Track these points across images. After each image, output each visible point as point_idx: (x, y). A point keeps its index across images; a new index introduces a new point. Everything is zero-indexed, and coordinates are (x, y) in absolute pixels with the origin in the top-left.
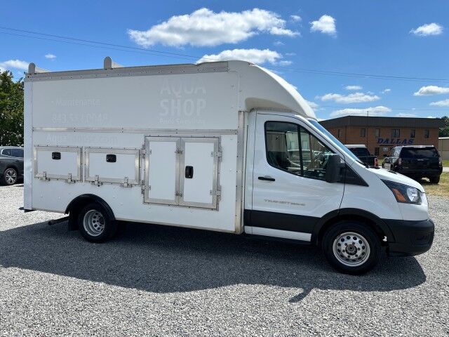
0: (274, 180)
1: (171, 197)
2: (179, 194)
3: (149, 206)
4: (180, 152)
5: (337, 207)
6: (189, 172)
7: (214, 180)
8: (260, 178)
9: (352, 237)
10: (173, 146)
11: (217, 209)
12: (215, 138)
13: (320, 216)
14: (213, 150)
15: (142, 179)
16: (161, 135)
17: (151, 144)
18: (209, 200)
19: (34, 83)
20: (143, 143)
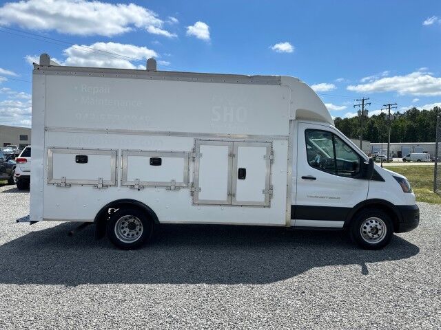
0: (315, 179)
1: (223, 197)
2: (231, 194)
3: (199, 207)
4: (232, 155)
5: (364, 199)
6: (242, 174)
7: (266, 181)
8: (303, 178)
9: (374, 221)
10: (225, 150)
11: (269, 206)
12: (268, 143)
13: (352, 206)
14: (265, 154)
15: (191, 181)
16: (211, 139)
17: (202, 147)
18: (261, 198)
19: (47, 76)
20: (192, 146)
